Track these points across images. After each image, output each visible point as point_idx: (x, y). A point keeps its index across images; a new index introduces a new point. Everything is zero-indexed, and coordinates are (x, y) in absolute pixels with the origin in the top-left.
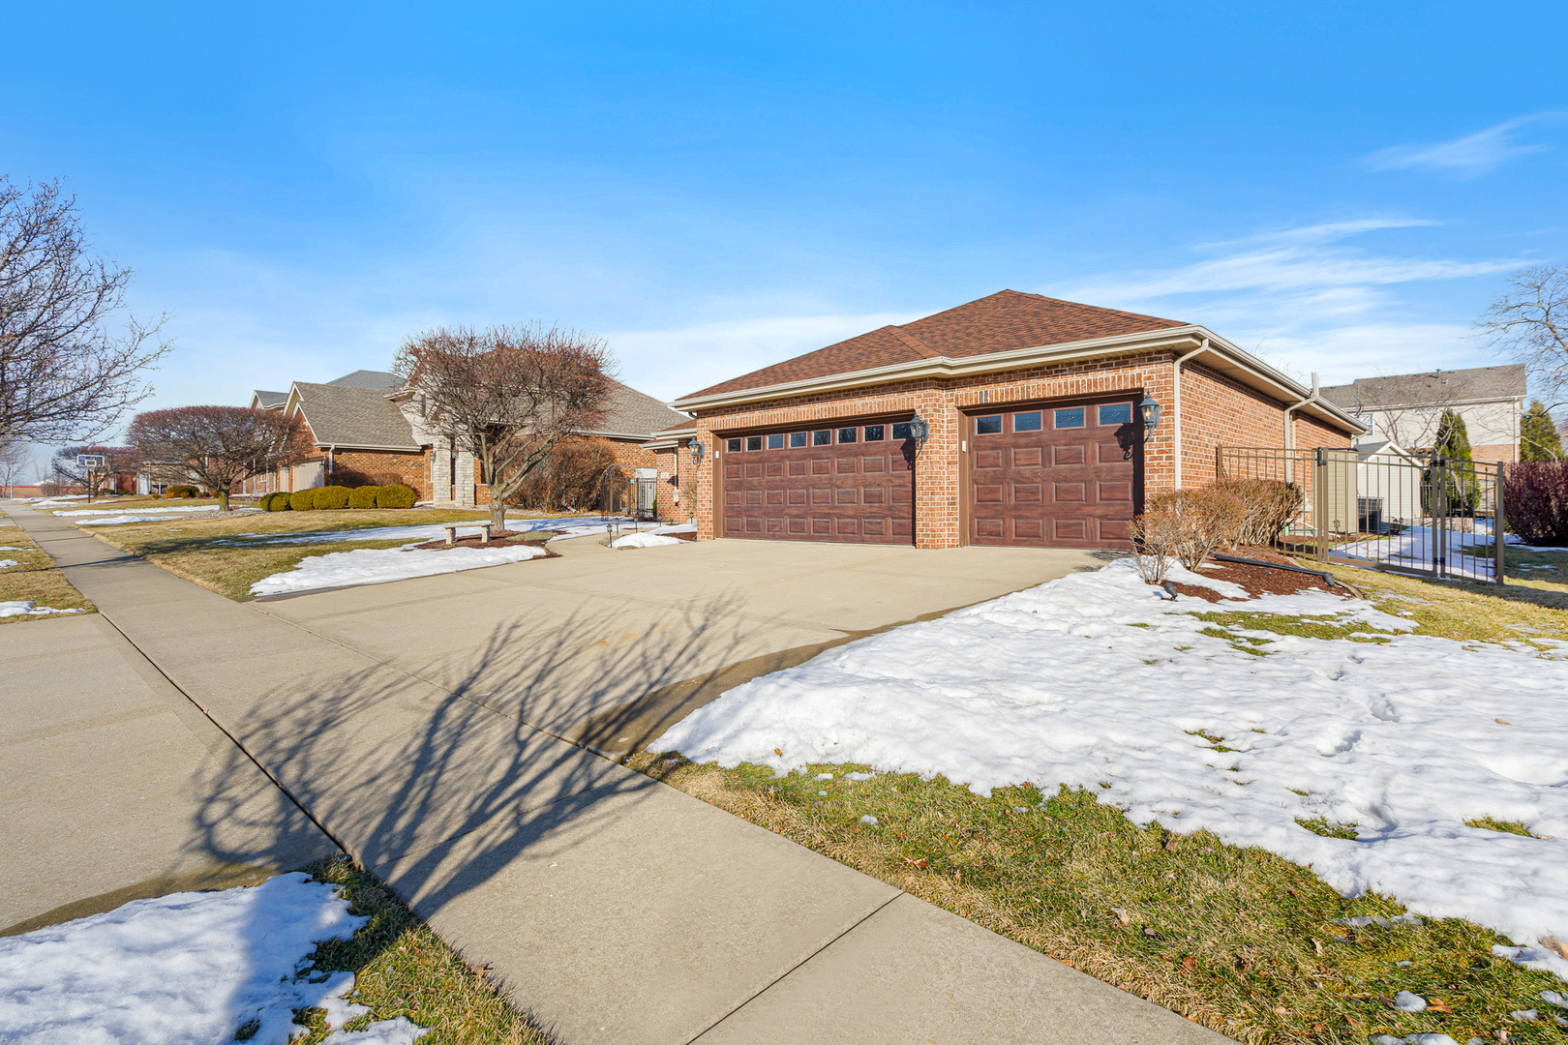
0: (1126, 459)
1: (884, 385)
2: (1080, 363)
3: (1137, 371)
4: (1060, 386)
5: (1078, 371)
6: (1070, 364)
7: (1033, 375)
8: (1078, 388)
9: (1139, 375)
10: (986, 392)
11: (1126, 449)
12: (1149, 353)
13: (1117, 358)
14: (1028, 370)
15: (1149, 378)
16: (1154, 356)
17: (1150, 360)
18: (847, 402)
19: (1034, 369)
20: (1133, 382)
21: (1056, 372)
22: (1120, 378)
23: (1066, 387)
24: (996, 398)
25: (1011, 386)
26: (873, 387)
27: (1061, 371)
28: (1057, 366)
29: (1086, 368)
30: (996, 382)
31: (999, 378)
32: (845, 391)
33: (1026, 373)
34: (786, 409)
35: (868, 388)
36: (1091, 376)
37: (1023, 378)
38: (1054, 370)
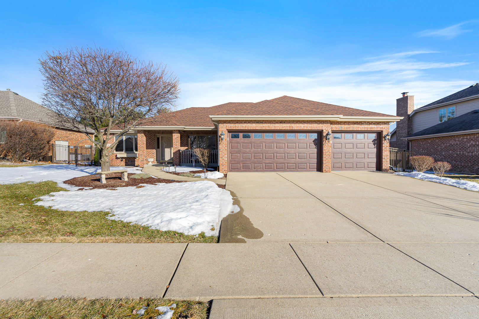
0: (375, 148)
1: (312, 121)
2: (368, 122)
3: (382, 126)
4: (363, 128)
5: (367, 124)
6: (365, 122)
7: (355, 124)
8: (367, 129)
9: (382, 127)
10: (341, 127)
11: (375, 145)
12: (385, 122)
13: (377, 122)
14: (354, 122)
15: (384, 128)
16: (386, 123)
17: (385, 124)
18: (297, 125)
19: (356, 122)
20: (381, 129)
21: (361, 124)
22: (378, 127)
23: (364, 128)
24: (345, 129)
25: (349, 126)
26: (308, 121)
27: (363, 124)
28: (362, 122)
29: (369, 124)
30: (344, 124)
31: (345, 123)
32: (296, 121)
33: (353, 123)
34: (269, 125)
35: (305, 121)
36: (371, 126)
37: (352, 124)
38: (361, 123)
